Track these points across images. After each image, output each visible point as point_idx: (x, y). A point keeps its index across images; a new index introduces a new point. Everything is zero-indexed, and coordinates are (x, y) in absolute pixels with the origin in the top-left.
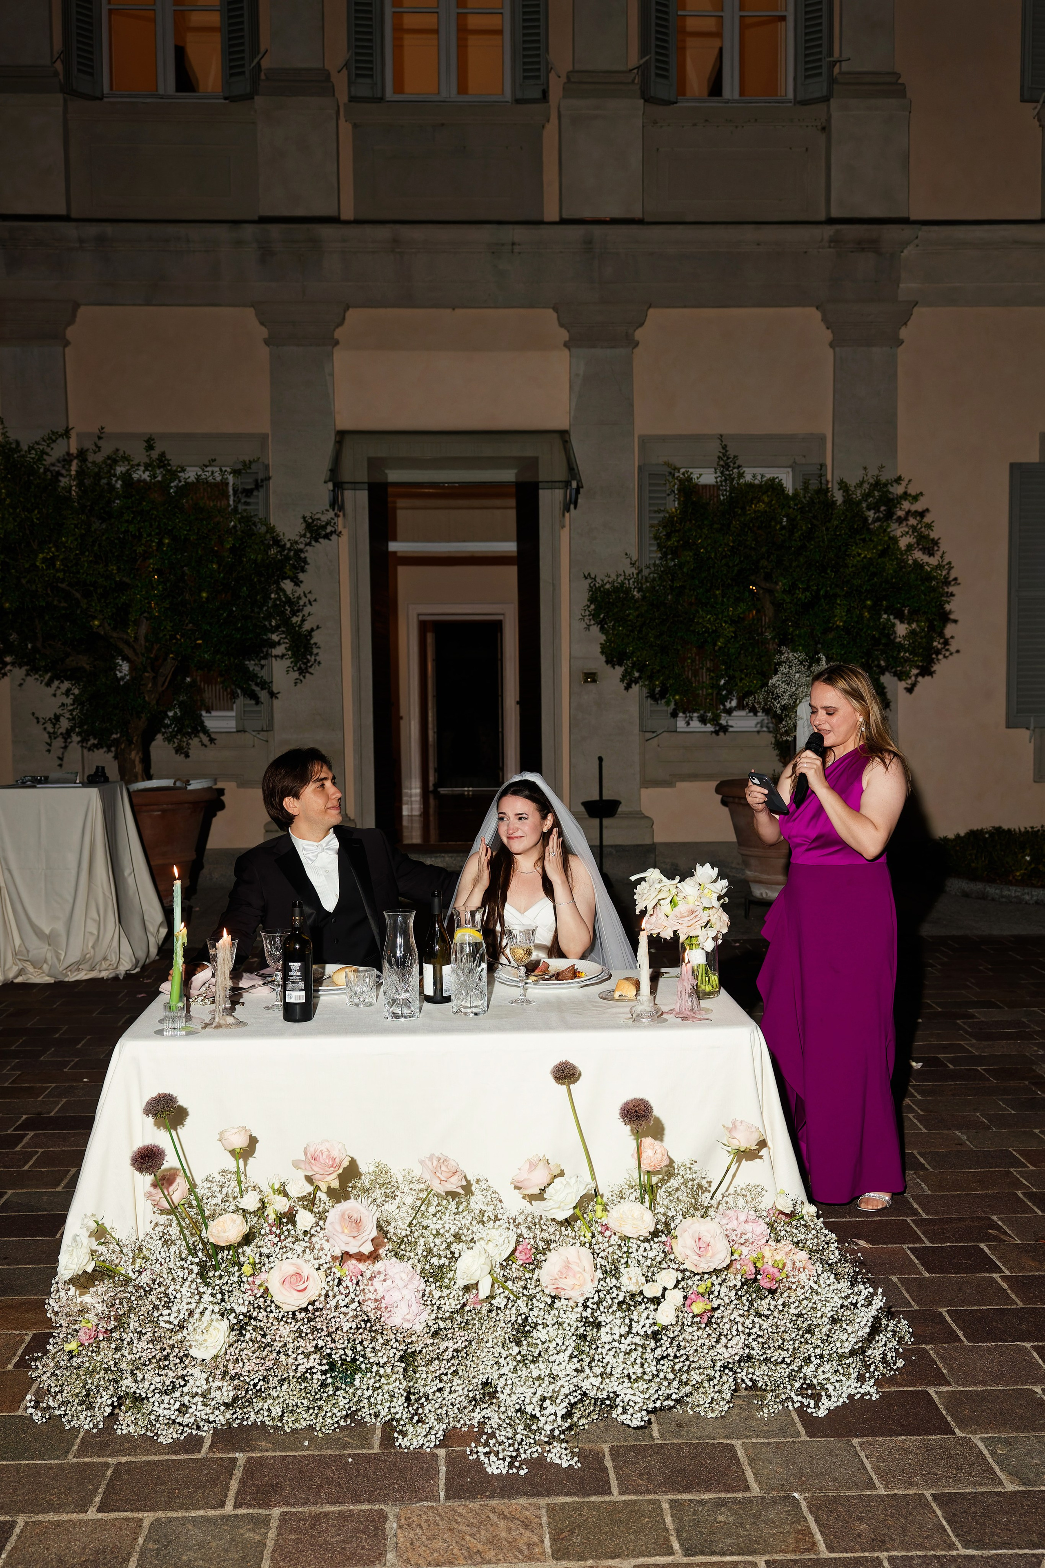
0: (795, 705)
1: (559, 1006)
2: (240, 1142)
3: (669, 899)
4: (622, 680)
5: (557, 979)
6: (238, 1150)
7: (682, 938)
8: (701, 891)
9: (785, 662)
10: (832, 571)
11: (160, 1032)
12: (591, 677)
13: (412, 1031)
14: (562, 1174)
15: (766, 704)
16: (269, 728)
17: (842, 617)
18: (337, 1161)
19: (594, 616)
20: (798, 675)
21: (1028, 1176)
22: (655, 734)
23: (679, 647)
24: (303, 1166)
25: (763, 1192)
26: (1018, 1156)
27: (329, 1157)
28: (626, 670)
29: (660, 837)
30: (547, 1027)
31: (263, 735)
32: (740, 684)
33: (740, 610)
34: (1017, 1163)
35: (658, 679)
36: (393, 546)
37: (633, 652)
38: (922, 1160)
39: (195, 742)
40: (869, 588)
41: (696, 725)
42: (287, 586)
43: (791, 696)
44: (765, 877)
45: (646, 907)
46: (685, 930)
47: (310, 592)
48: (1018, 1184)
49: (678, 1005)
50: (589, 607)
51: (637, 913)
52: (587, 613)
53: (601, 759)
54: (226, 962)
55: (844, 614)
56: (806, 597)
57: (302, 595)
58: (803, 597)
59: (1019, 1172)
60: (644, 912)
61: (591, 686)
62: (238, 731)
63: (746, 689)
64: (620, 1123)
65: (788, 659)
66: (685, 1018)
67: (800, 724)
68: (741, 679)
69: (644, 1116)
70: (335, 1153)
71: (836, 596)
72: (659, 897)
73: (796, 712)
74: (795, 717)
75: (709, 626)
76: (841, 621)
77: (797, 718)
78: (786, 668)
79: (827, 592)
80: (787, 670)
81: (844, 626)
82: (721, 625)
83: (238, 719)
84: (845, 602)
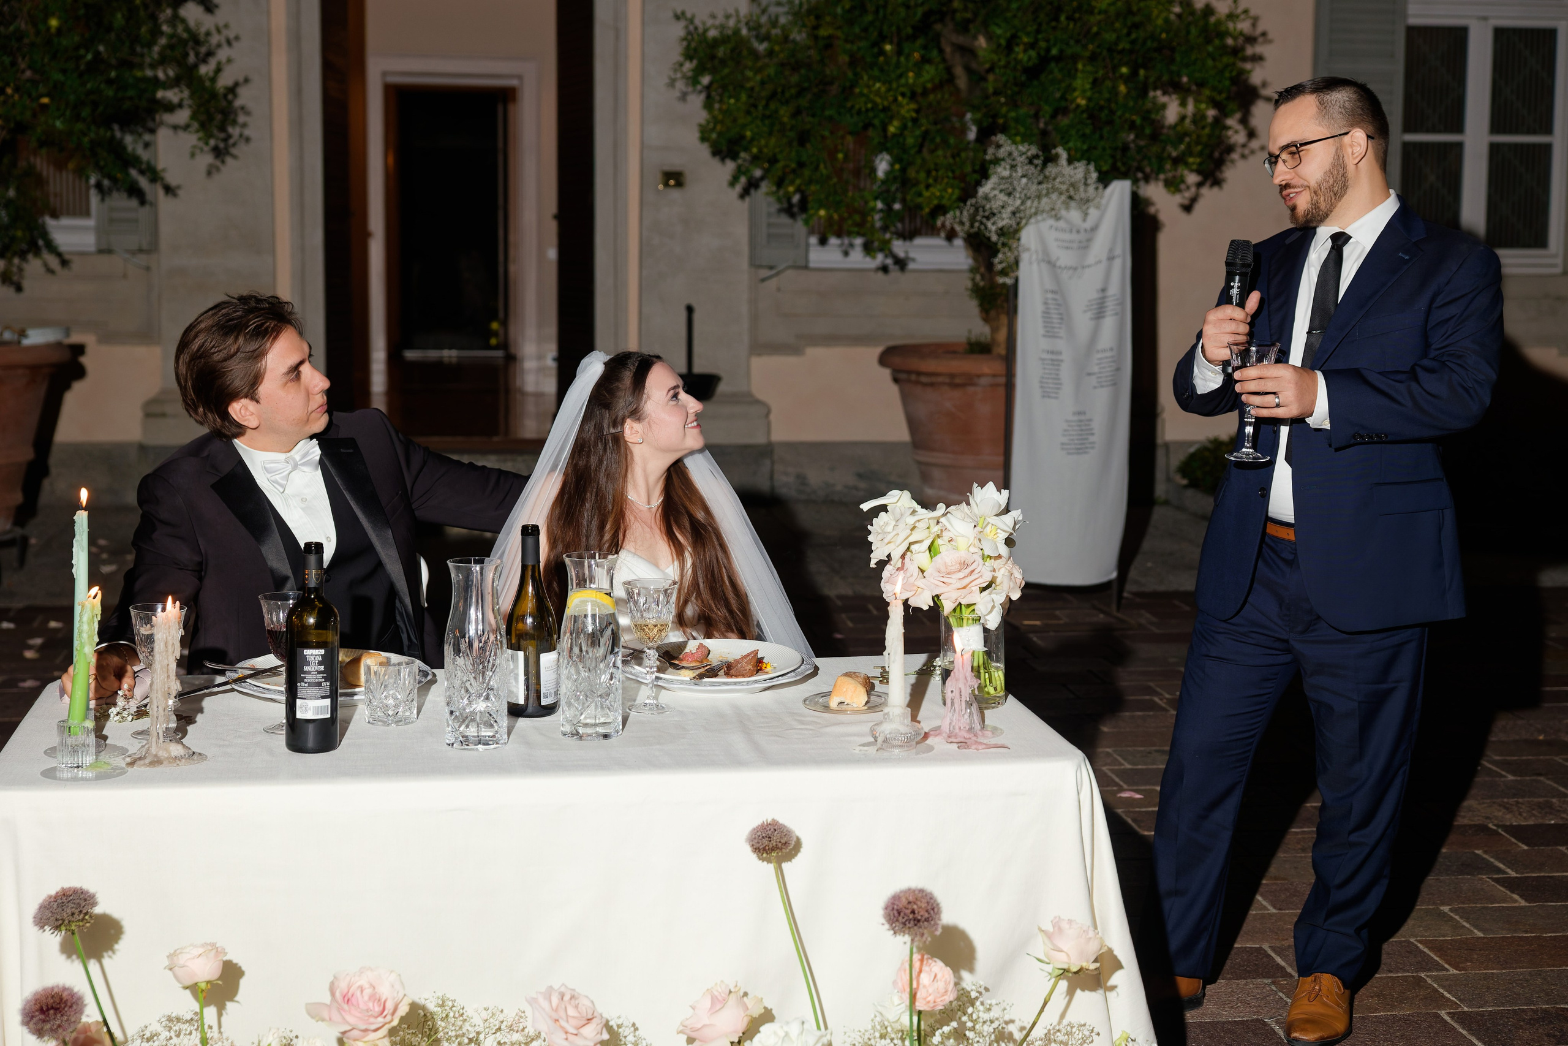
0: (1017, 231)
1: (742, 721)
2: (206, 970)
3: (927, 543)
4: (733, 183)
5: (728, 674)
6: (203, 986)
7: (947, 607)
8: (978, 529)
9: (1003, 159)
10: (1068, 18)
11: (50, 774)
12: (674, 178)
13: (502, 768)
14: (767, 1016)
15: (972, 226)
16: (152, 248)
17: (1084, 91)
18: (390, 1006)
19: (694, 81)
20: (1024, 180)
21: (1451, 984)
22: (773, 272)
23: (826, 133)
24: (326, 1015)
25: (1095, 1037)
26: (1426, 950)
27: (375, 997)
28: (739, 168)
29: (780, 434)
30: (733, 761)
31: (142, 259)
32: (926, 194)
33: (926, 76)
34: (1427, 964)
35: (792, 183)
37: (752, 140)
38: (1279, 960)
39: (33, 266)
40: (1128, 46)
41: (858, 258)
42: (192, 12)
43: (1014, 213)
45: (889, 556)
46: (955, 595)
47: (226, 26)
48: (1436, 999)
49: (948, 721)
50: (681, 65)
51: (873, 565)
52: (679, 75)
53: (690, 310)
54: (170, 650)
55: (1088, 86)
56: (1030, 59)
57: (213, 30)
58: (1025, 58)
59: (1435, 979)
60: (882, 564)
61: (675, 194)
62: (101, 251)
63: (935, 202)
64: (884, 931)
65: (1010, 154)
66: (963, 744)
67: (1025, 258)
68: (928, 187)
69: (927, 920)
70: (385, 991)
71: (1075, 58)
72: (911, 539)
73: (1019, 239)
74: (1017, 247)
75: (878, 100)
76: (1083, 98)
77: (1020, 249)
78: (1005, 169)
79: (1061, 51)
80: (1006, 173)
81: (1087, 106)
82: (896, 100)
83: (99, 231)
84: (1089, 68)
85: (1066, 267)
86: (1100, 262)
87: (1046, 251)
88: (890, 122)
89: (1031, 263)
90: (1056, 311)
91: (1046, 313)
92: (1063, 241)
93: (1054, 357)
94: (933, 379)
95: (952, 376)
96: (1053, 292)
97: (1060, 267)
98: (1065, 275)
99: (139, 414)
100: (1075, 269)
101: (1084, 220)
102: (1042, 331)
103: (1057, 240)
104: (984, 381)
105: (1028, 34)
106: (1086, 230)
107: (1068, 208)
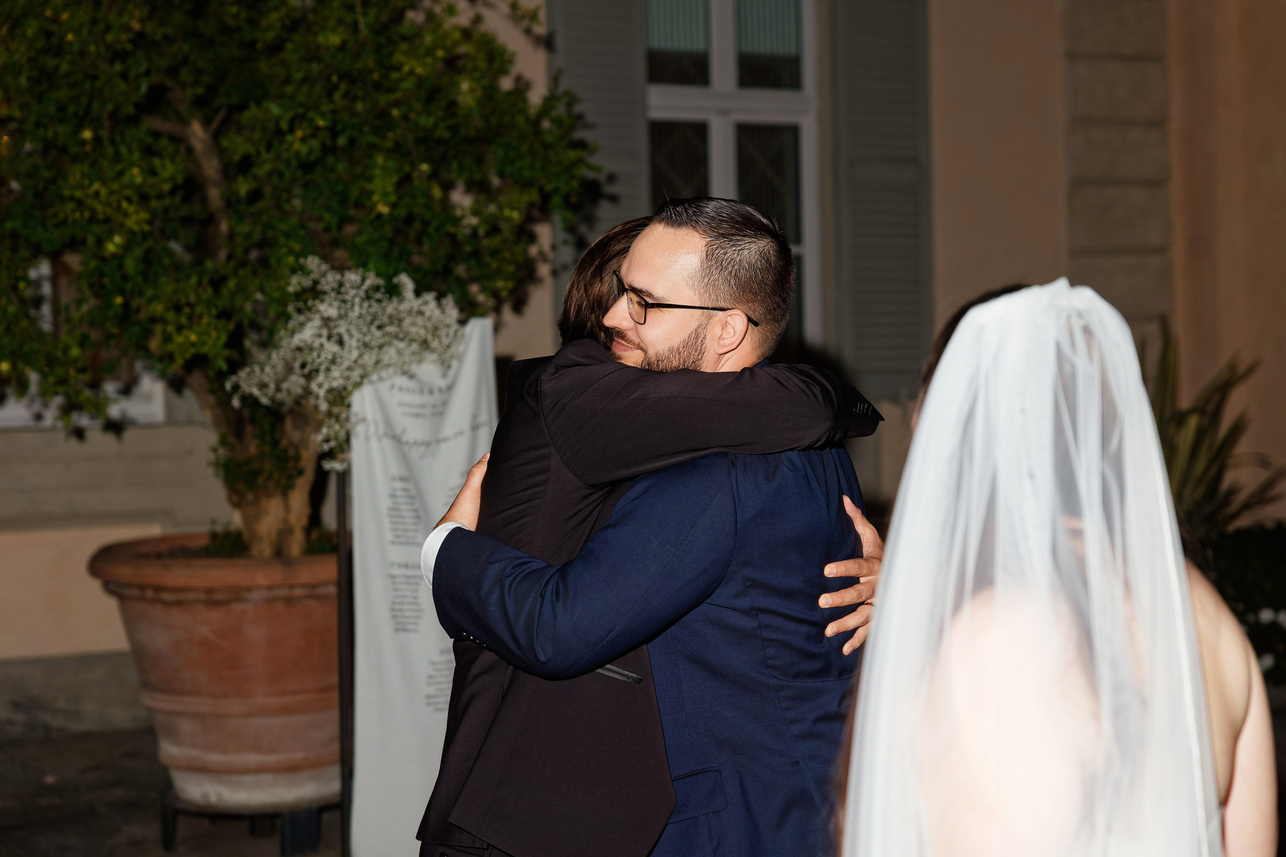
0: (349, 394)
9: (328, 292)
17: (385, 195)
32: (179, 339)
44: (214, 758)
55: (390, 188)
63: (193, 351)
65: (336, 286)
67: (359, 432)
68: (180, 329)
71: (371, 150)
73: (349, 406)
74: (347, 419)
75: (99, 207)
76: (386, 204)
77: (353, 419)
78: (330, 305)
79: (352, 142)
80: (332, 312)
81: (391, 214)
82: (119, 207)
84: (391, 164)
85: (415, 443)
86: (461, 433)
87: (388, 423)
88: (110, 236)
89: (367, 439)
90: (409, 507)
91: (394, 510)
92: (411, 406)
93: (409, 572)
94: (182, 596)
95: (210, 591)
96: (402, 479)
97: (407, 443)
98: (415, 454)
100: (427, 444)
101: (444, 375)
102: (389, 536)
103: (401, 404)
104: (256, 595)
105: (323, 115)
106: (441, 390)
107: (420, 361)
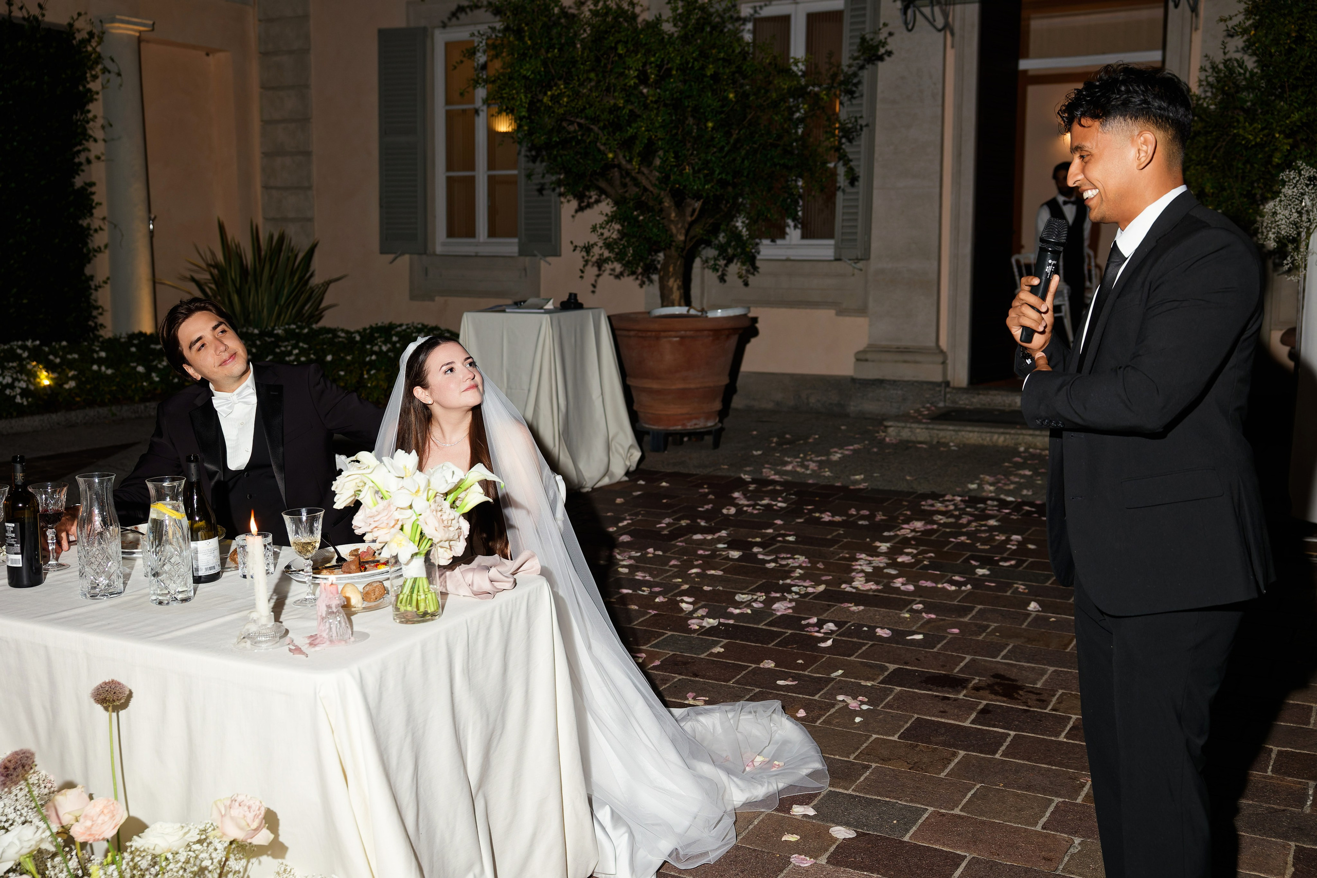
16: (866, 257)
31: (860, 265)
36: (1024, 65)
62: (836, 260)
73: (1307, 244)
83: (837, 247)
99: (853, 360)
